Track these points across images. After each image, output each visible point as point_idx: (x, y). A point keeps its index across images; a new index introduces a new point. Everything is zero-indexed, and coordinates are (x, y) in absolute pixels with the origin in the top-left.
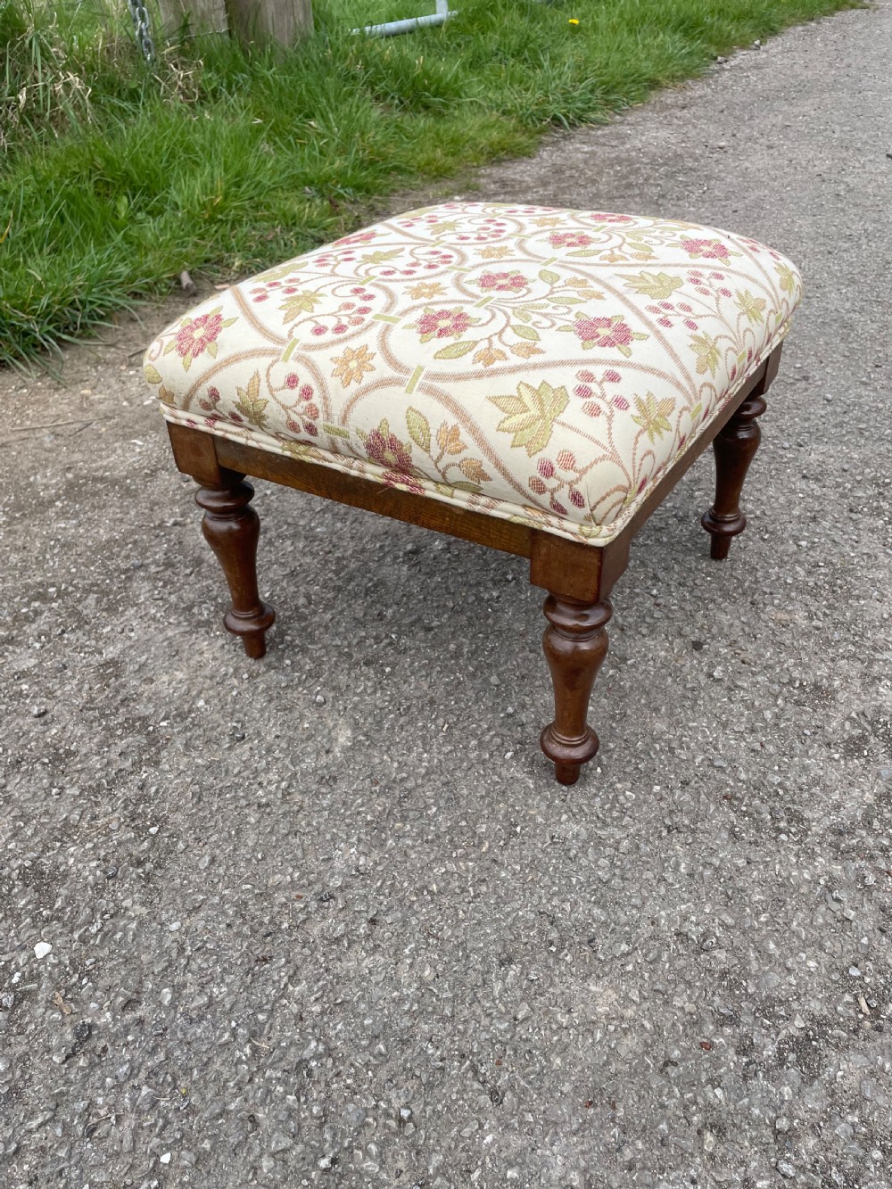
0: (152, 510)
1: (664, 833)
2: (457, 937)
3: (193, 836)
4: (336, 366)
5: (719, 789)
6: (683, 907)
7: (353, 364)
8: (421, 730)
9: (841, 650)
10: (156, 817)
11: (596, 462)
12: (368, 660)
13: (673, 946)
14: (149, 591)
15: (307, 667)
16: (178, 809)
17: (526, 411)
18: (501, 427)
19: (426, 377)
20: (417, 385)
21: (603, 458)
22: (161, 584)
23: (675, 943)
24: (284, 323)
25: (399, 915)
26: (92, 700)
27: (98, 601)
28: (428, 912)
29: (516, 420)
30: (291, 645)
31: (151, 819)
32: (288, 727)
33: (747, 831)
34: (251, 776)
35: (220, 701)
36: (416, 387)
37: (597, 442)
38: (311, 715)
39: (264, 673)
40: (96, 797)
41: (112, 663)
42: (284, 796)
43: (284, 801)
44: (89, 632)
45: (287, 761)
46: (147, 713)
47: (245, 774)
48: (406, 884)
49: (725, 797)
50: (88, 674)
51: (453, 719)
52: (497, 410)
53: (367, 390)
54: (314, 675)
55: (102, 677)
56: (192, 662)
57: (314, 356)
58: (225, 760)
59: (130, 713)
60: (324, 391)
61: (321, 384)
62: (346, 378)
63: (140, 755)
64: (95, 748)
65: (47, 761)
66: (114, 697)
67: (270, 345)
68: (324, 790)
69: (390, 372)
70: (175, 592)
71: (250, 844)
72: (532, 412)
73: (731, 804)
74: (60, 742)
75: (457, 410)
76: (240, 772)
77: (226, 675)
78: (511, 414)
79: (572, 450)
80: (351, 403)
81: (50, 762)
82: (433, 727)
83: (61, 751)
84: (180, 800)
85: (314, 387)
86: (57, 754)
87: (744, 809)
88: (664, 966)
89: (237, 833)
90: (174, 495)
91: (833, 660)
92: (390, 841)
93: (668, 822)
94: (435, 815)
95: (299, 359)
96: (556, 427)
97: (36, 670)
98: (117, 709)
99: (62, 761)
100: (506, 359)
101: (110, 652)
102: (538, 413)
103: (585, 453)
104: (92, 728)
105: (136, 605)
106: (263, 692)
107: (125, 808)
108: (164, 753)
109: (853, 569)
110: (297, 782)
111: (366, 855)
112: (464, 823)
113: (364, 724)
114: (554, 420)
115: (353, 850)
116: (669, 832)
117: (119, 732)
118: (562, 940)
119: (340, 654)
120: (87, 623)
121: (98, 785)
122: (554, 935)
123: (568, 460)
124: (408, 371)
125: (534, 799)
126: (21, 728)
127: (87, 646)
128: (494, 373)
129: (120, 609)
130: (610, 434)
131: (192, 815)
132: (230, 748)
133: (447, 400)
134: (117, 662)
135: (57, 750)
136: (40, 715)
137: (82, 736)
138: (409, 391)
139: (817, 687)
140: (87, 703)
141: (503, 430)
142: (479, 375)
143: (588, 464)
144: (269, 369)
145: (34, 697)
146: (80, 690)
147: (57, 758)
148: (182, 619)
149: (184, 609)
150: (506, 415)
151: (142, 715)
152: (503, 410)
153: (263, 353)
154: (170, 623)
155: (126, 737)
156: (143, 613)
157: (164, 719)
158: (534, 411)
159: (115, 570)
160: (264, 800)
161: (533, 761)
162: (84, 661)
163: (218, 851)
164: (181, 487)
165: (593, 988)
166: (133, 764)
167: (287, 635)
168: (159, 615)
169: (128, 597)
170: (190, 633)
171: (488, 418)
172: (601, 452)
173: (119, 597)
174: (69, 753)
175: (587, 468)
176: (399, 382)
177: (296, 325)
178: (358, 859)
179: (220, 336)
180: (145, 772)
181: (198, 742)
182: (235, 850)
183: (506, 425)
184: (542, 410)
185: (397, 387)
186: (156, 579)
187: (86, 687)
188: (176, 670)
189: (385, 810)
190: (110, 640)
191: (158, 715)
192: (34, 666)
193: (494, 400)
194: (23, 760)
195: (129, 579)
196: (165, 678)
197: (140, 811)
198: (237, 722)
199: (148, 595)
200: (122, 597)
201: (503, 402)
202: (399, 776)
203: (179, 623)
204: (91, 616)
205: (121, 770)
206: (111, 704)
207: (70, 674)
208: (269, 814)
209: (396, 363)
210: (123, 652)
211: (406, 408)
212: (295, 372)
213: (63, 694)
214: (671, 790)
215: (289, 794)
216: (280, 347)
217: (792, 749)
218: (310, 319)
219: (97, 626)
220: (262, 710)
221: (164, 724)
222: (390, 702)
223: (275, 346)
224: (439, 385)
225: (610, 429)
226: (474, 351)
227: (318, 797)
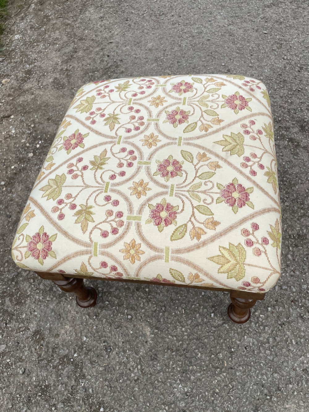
0: (4, 240)
1: (280, 328)
2: (236, 408)
3: (118, 405)
4: (124, 254)
5: (289, 298)
6: (301, 359)
7: (132, 252)
8: (175, 317)
9: (299, 214)
10: (99, 402)
11: (269, 278)
12: (137, 288)
13: (304, 377)
14: (29, 287)
15: (116, 302)
16: (105, 395)
17: (229, 262)
18: (219, 271)
19: (173, 253)
20: (170, 257)
21: (271, 274)
22: (32, 281)
23: (304, 374)
24: (84, 233)
25: (211, 408)
26: (40, 356)
27: (11, 301)
28: (220, 401)
29: (226, 267)
30: (104, 293)
31: (97, 404)
32: (125, 335)
33: (305, 315)
34: (125, 368)
35: (91, 334)
36: (170, 259)
37: (266, 269)
38: (130, 326)
39: (101, 312)
40: (70, 403)
41: (36, 332)
42: (142, 372)
43: (144, 374)
44: (17, 319)
45: (134, 355)
46: (66, 353)
47: (122, 368)
48: (207, 394)
49: (292, 302)
50: (30, 342)
51: (184, 306)
52: (215, 264)
53: (145, 264)
54: (120, 305)
55: (38, 341)
56: (69, 318)
57: (109, 250)
58: (110, 363)
59: (59, 356)
60: (123, 267)
61: (120, 264)
62: (132, 259)
63: (75, 375)
64: (55, 379)
65: (40, 394)
66: (48, 350)
67: (84, 248)
68: (155, 363)
69: (153, 253)
70: (41, 283)
71: (142, 400)
72: (232, 262)
73: (295, 304)
74: (40, 382)
75: (195, 267)
76: (119, 368)
77: (87, 320)
78: (223, 265)
79: (257, 276)
80: (139, 270)
81: (42, 394)
82: (178, 313)
83: (43, 387)
84: (103, 391)
85: (117, 265)
86: (42, 389)
87: (300, 304)
88: (305, 386)
89: (134, 397)
90: (9, 227)
91: (298, 219)
92: (192, 377)
93: (279, 323)
94: (201, 357)
95: (103, 253)
96: (246, 267)
97: (7, 350)
98: (52, 356)
99: (46, 391)
100: (206, 233)
101: (33, 327)
102: (235, 262)
103: (263, 275)
104: (48, 370)
105: (28, 296)
106: (105, 322)
107: (85, 404)
108: (84, 371)
109: (287, 170)
110: (143, 363)
111: (186, 387)
112: (213, 356)
113: (153, 322)
114: (244, 264)
115: (180, 386)
116: (281, 326)
117: (60, 367)
118: (270, 392)
119: (125, 289)
120: (13, 315)
121: (68, 397)
122: (266, 391)
123: (256, 280)
124: (162, 251)
125: (231, 333)
126: (20, 382)
127: (21, 328)
128: (204, 243)
129: (23, 301)
130: (269, 261)
131: (112, 396)
132: (109, 357)
133: (188, 263)
134: (38, 331)
135: (41, 386)
136: (24, 373)
137: (47, 376)
138: (167, 261)
139: (299, 235)
140: (38, 358)
141: (221, 273)
142: (198, 247)
143: (266, 279)
144: (89, 261)
145: (15, 364)
146: (31, 352)
147: (44, 391)
148: (51, 296)
149: (49, 290)
150: (220, 266)
151: (64, 354)
152: (218, 263)
153: (82, 253)
154: (48, 301)
155: (64, 368)
156: (34, 300)
157: (75, 353)
158: (233, 261)
159: (8, 280)
160: (136, 378)
161: (222, 314)
162: (25, 336)
163: (131, 408)
164: (9, 222)
165: (287, 406)
166: (75, 381)
167: (99, 287)
168: (41, 298)
169: (22, 293)
170: (59, 302)
171: (212, 268)
172: (269, 272)
173: (18, 295)
174: (46, 386)
175: (266, 281)
176: (159, 258)
177: (91, 233)
178: (184, 389)
179: (53, 246)
180: (82, 383)
181: (94, 358)
182: (137, 405)
183: (222, 270)
184: (236, 260)
185: (160, 260)
186: (28, 279)
187: (33, 349)
188: (65, 325)
189: (182, 363)
190: (29, 320)
191: (71, 352)
192: (6, 348)
193: (211, 259)
194: (30, 397)
195: (17, 283)
196: (63, 331)
197: (91, 402)
198: (104, 342)
199: (30, 289)
200: (20, 294)
201: (216, 259)
202: (179, 344)
203: (52, 299)
204: (13, 310)
205: (72, 386)
206: (49, 354)
207: (22, 345)
208: (141, 383)
209: (154, 248)
210: (38, 325)
211: (169, 269)
212: (104, 260)
213: (26, 357)
214: (274, 307)
215: (143, 369)
216: (89, 249)
217: (304, 269)
218: (95, 227)
219: (18, 315)
220: (110, 332)
221: (75, 355)
222: (156, 307)
223: (86, 248)
224: (180, 255)
225: (268, 259)
226: (188, 231)
227: (154, 367)
